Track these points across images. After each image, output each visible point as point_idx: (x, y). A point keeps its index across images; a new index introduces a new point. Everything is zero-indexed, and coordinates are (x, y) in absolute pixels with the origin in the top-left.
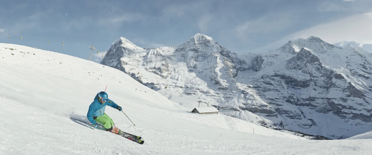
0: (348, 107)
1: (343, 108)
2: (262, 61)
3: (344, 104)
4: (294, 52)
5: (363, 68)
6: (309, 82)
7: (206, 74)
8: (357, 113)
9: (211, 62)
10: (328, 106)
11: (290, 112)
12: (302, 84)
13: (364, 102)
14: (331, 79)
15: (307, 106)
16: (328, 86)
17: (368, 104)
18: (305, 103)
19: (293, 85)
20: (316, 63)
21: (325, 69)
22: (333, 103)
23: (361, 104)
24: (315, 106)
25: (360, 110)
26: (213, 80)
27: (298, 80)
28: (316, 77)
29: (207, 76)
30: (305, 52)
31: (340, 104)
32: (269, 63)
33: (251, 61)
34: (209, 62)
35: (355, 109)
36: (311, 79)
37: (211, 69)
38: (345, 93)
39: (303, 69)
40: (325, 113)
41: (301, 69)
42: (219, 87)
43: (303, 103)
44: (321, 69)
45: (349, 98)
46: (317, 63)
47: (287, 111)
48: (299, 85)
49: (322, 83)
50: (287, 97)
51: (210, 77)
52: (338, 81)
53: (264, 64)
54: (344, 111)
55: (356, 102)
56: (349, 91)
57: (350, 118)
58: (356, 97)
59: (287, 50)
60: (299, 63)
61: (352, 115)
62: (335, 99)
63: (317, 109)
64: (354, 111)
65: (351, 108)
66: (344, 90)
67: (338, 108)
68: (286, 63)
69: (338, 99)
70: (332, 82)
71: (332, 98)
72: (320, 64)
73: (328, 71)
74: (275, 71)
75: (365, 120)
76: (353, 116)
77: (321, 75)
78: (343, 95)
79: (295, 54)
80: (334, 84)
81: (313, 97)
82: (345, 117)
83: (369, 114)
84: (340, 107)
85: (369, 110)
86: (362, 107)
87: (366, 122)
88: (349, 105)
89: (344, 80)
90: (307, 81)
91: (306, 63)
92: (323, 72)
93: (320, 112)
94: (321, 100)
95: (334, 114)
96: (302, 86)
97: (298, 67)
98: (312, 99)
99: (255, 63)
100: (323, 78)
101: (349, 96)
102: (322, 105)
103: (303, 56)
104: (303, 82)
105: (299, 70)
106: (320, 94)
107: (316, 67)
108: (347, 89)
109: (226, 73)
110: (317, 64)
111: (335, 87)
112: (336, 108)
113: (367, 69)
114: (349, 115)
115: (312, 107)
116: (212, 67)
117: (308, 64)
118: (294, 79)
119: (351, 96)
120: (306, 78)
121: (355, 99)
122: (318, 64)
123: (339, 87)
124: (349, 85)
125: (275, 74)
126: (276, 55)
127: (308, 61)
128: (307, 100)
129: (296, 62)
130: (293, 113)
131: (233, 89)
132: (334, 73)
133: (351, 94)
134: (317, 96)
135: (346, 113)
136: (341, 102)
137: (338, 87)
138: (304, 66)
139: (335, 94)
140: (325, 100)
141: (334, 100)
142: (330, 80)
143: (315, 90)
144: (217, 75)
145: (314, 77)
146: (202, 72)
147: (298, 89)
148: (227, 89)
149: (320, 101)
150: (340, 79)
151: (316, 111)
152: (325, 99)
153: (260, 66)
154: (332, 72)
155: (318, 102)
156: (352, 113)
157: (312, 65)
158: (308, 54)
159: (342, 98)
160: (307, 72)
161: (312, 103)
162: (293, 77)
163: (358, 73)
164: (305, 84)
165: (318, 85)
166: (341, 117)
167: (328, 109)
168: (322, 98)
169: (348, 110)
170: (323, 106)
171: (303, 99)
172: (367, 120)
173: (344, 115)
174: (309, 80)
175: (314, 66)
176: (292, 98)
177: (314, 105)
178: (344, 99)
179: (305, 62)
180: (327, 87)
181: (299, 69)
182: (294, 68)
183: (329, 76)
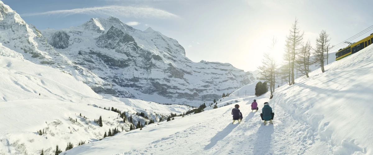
0: (172, 87)
1: (168, 88)
2: (68, 37)
3: (168, 84)
4: (99, 31)
5: (169, 51)
6: (127, 62)
7: (15, 45)
8: (182, 92)
9: (17, 31)
10: (153, 87)
11: (125, 93)
12: (120, 64)
13: (185, 82)
14: (150, 59)
15: (132, 87)
16: (149, 67)
17: (188, 84)
18: (130, 84)
19: (110, 65)
20: (130, 42)
21: (141, 49)
22: (158, 83)
23: (183, 85)
24: (141, 87)
25: (184, 90)
26: (28, 52)
27: (115, 59)
28: (135, 57)
29: (17, 47)
30: (116, 31)
31: (165, 84)
32: (77, 40)
33: (51, 37)
34: (16, 32)
35: (179, 89)
36: (129, 59)
37: (20, 38)
38: (167, 74)
39: (116, 49)
40: (150, 93)
41: (113, 48)
42: (42, 60)
43: (128, 83)
44: (137, 49)
45: (171, 79)
46: (132, 42)
47: (122, 92)
48: (117, 65)
49: (141, 64)
50: (113, 77)
51: (22, 49)
52: (157, 62)
53: (71, 40)
54: (169, 91)
55: (178, 82)
56: (170, 72)
57: (176, 97)
58: (177, 77)
59: (90, 28)
60: (110, 41)
61: (177, 94)
62: (159, 79)
63: (142, 90)
64: (179, 91)
65: (175, 88)
66: (165, 71)
67: (163, 88)
68: (95, 41)
69: (162, 80)
70: (151, 63)
71: (156, 79)
72: (135, 44)
73: (145, 52)
74: (89, 48)
75: (190, 98)
76: (178, 96)
77: (138, 55)
78: (166, 76)
79: (101, 32)
80: (154, 65)
81: (137, 78)
82: (171, 97)
83: (192, 93)
84: (165, 87)
85: (192, 90)
86: (185, 87)
87: (190, 100)
88: (173, 85)
89: (162, 61)
90: (125, 61)
91: (118, 43)
92: (140, 53)
93: (146, 93)
94: (145, 80)
95: (159, 94)
96: (120, 66)
97: (110, 46)
98: (136, 79)
99: (58, 39)
100: (141, 59)
101: (171, 77)
102: (146, 86)
103: (114, 34)
104: (121, 61)
105: (111, 50)
106: (142, 74)
107: (132, 47)
108: (167, 70)
109: (42, 44)
110: (132, 44)
111: (156, 68)
112: (161, 89)
113: (172, 52)
114: (175, 95)
115: (137, 88)
116: (21, 36)
117: (121, 43)
118: (111, 58)
119: (173, 77)
120: (123, 58)
121: (177, 79)
122: (134, 44)
123: (160, 68)
124: (169, 66)
125: (90, 51)
126: (80, 32)
127: (120, 41)
128: (131, 80)
129: (106, 40)
130: (128, 94)
131: (61, 63)
132: (152, 54)
133: (173, 75)
134: (140, 77)
135: (172, 93)
136: (165, 83)
137: (158, 68)
138: (116, 45)
139: (158, 75)
140: (149, 81)
141: (158, 81)
142: (148, 61)
143: (136, 70)
144: (33, 45)
145: (132, 57)
146: (9, 42)
147: (116, 69)
148: (54, 64)
149: (144, 82)
150: (159, 60)
151: (142, 92)
152: (149, 79)
153: (67, 42)
154: (149, 53)
155: (142, 82)
156: (177, 93)
157: (125, 44)
158: (120, 33)
159: (165, 79)
160: (122, 51)
161: (136, 83)
162: (110, 56)
163: (166, 56)
164: (123, 64)
165: (138, 65)
166: (167, 97)
167: (152, 89)
168: (145, 79)
169: (173, 90)
170: (148, 86)
171: (127, 79)
172: (191, 98)
173: (170, 94)
174: (127, 60)
175: (129, 45)
176: (117, 79)
177: (139, 85)
178: (167, 79)
179: (118, 41)
180: (146, 68)
181: (111, 48)
182: (106, 47)
183: (147, 57)
